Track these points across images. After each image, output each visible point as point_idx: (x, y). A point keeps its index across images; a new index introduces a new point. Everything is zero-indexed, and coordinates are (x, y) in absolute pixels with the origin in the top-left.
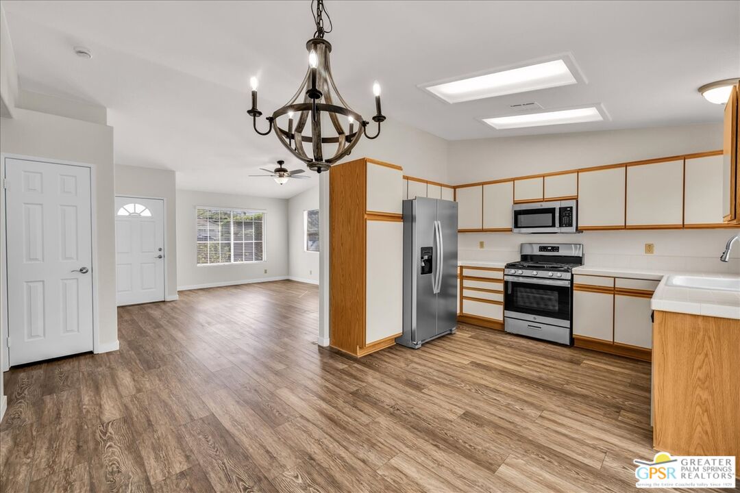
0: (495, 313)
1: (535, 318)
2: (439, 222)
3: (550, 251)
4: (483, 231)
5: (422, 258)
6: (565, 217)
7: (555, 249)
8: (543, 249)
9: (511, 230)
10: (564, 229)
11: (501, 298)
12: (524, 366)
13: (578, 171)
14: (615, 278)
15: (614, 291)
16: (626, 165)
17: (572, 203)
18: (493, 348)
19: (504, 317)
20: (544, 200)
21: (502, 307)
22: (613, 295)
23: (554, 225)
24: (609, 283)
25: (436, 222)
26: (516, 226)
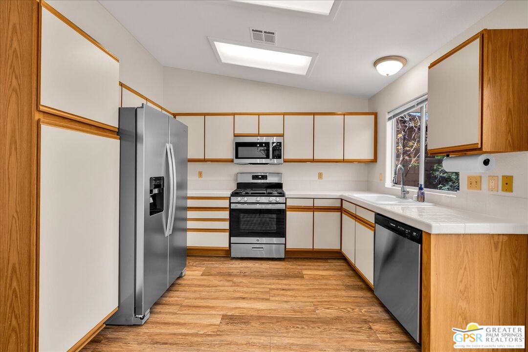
0: (221, 241)
1: (258, 240)
2: (171, 146)
3: (260, 179)
4: (204, 160)
5: (151, 191)
6: (277, 150)
7: (264, 177)
8: (255, 177)
9: (232, 161)
10: (275, 161)
11: (226, 225)
12: (271, 298)
13: (284, 114)
14: (314, 199)
15: (314, 209)
16: (314, 114)
17: (280, 140)
18: (231, 283)
19: (230, 243)
20: (259, 135)
21: (227, 234)
22: (312, 212)
23: (268, 157)
24: (309, 203)
25: (167, 144)
26: (237, 157)
